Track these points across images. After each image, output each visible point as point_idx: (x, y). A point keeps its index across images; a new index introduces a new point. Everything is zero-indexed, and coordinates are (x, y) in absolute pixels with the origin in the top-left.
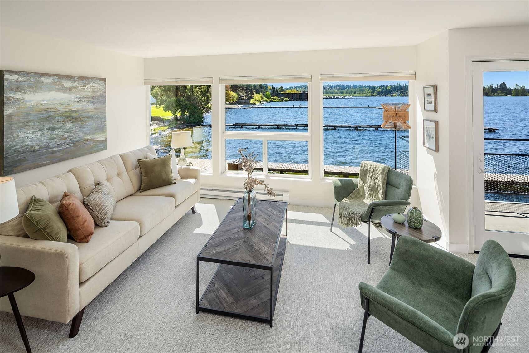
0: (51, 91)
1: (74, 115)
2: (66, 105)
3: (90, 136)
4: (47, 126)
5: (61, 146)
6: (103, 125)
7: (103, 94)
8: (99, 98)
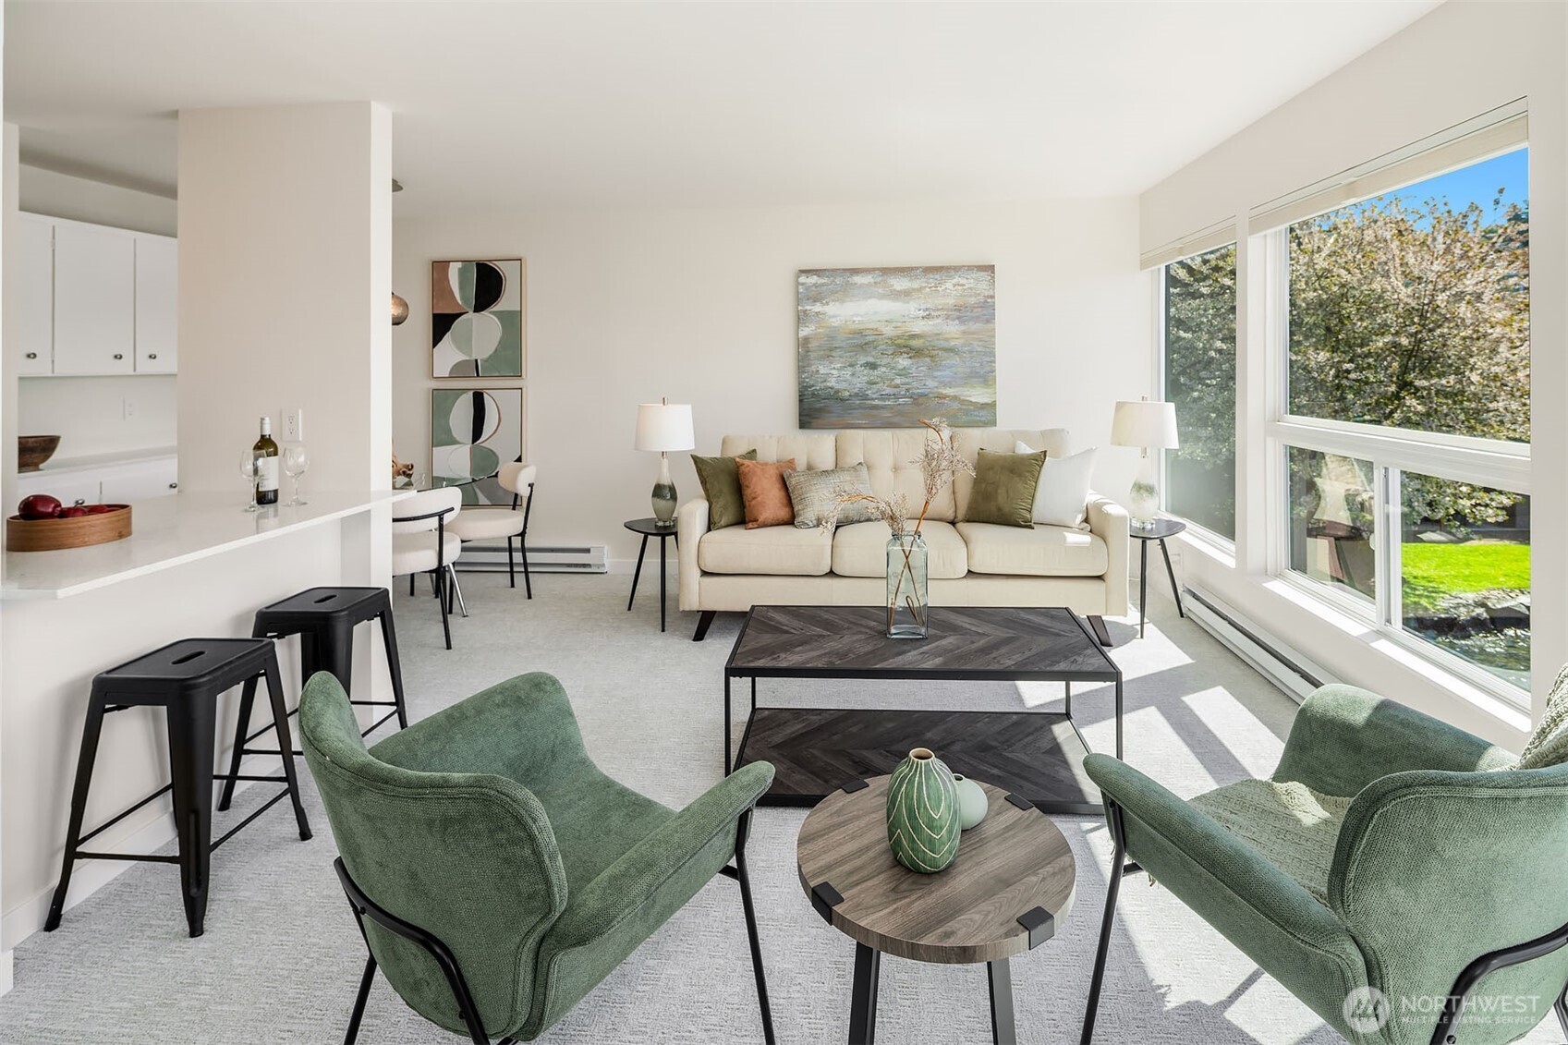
0: (870, 298)
1: (914, 343)
2: (899, 324)
3: (952, 390)
4: (862, 360)
5: (889, 399)
6: (988, 369)
7: (986, 301)
8: (976, 310)
